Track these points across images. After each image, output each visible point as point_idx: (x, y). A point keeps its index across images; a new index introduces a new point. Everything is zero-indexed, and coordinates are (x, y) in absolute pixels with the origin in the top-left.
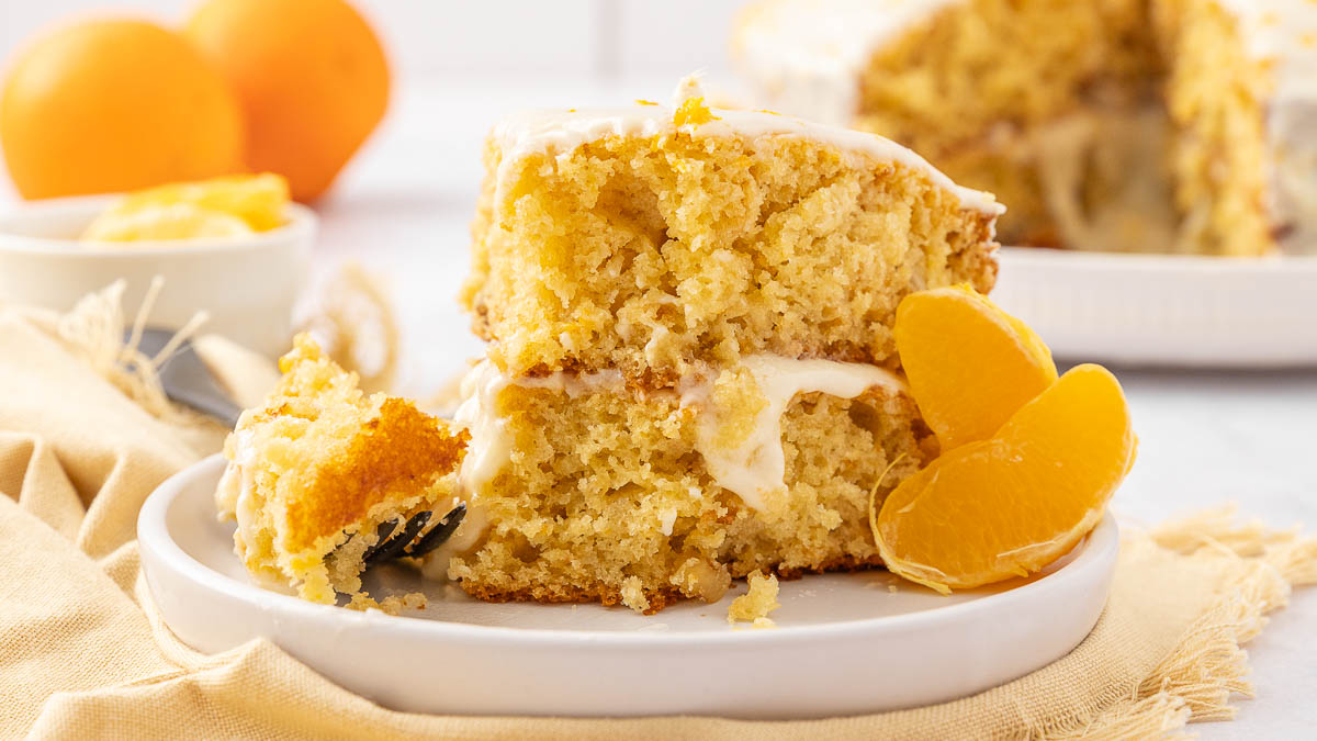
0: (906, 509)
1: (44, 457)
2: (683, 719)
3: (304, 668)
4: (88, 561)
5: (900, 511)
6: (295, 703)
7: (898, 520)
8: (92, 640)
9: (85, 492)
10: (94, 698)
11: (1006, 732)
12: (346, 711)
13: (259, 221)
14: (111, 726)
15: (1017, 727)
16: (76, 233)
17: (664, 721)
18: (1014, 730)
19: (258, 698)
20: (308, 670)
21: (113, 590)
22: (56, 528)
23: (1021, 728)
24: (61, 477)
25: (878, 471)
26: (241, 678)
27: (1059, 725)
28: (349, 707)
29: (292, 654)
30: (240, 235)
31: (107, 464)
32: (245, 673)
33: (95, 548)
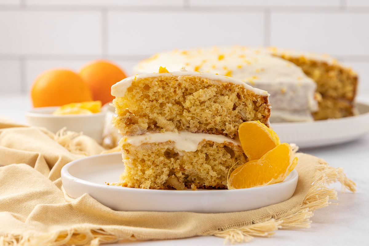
0: (235, 174)
1: (41, 157)
2: (184, 212)
3: (95, 201)
4: (50, 181)
5: (234, 175)
6: (93, 209)
7: (233, 177)
8: (50, 197)
9: (50, 166)
10: (46, 206)
11: (265, 216)
12: (104, 211)
13: (94, 111)
14: (50, 212)
15: (268, 214)
16: (51, 113)
17: (179, 213)
18: (267, 215)
19: (85, 208)
20: (96, 201)
21: (56, 187)
22: (43, 174)
23: (269, 215)
24: (45, 162)
25: (232, 165)
26: (81, 203)
27: (281, 214)
28: (105, 210)
29: (93, 197)
30: (89, 114)
31: (56, 159)
32: (81, 201)
33: (52, 178)
